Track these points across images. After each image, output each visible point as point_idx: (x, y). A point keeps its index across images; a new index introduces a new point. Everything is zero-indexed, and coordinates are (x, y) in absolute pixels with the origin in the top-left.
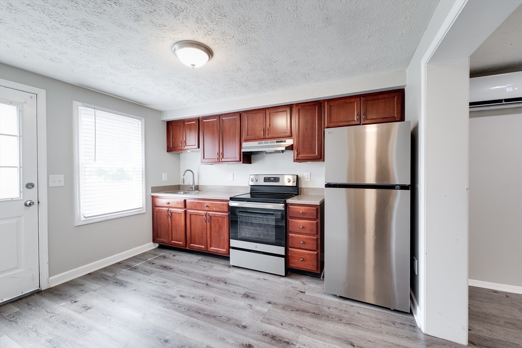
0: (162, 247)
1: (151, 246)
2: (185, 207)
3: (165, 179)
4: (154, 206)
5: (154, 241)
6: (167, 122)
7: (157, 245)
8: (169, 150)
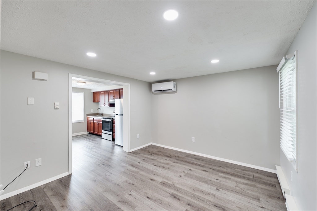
0: (90, 133)
1: (86, 133)
2: (94, 120)
3: (92, 111)
4: (87, 120)
5: (87, 131)
6: (93, 92)
7: (88, 133)
8: (94, 101)
